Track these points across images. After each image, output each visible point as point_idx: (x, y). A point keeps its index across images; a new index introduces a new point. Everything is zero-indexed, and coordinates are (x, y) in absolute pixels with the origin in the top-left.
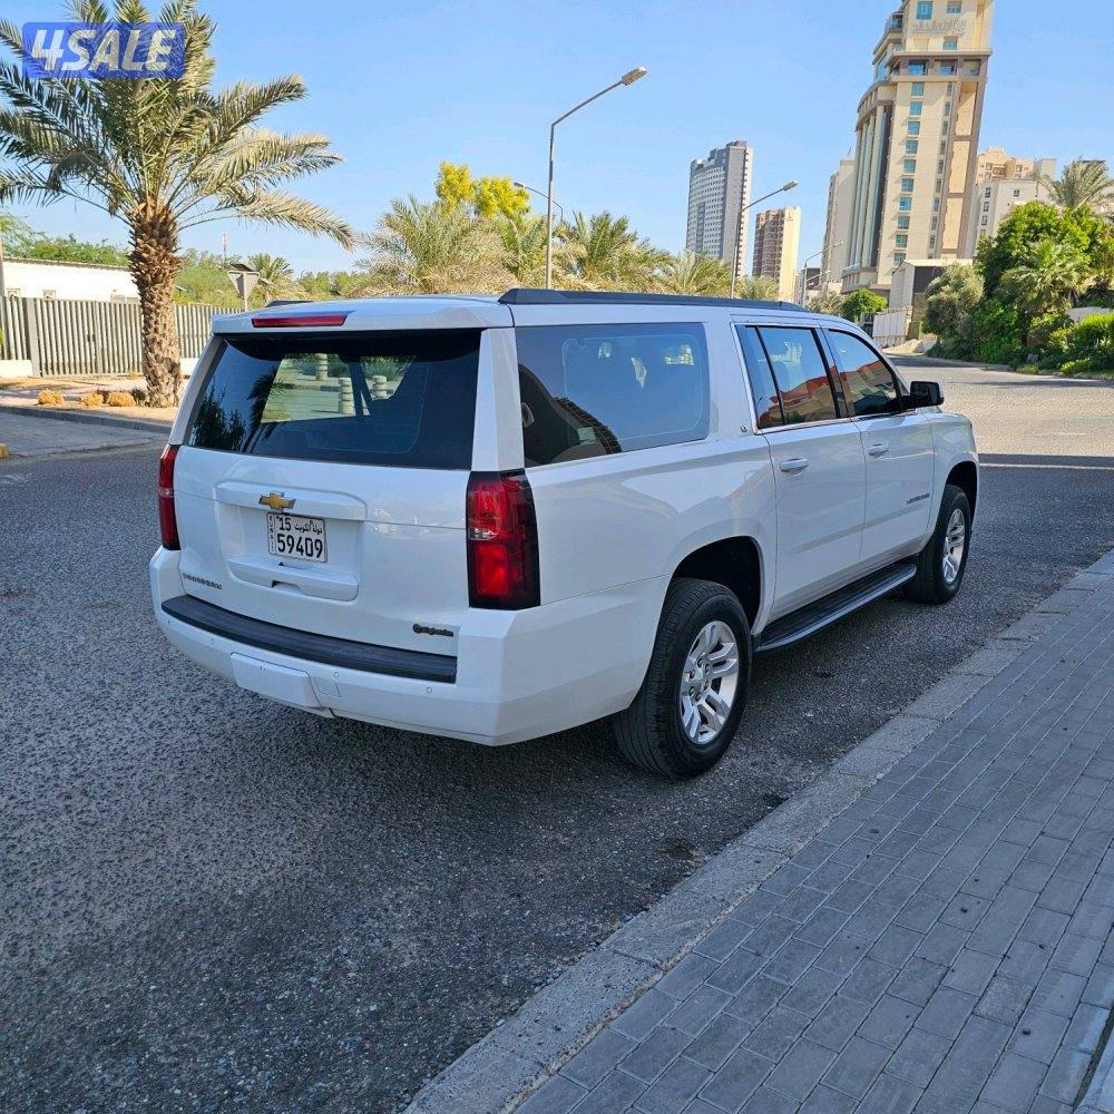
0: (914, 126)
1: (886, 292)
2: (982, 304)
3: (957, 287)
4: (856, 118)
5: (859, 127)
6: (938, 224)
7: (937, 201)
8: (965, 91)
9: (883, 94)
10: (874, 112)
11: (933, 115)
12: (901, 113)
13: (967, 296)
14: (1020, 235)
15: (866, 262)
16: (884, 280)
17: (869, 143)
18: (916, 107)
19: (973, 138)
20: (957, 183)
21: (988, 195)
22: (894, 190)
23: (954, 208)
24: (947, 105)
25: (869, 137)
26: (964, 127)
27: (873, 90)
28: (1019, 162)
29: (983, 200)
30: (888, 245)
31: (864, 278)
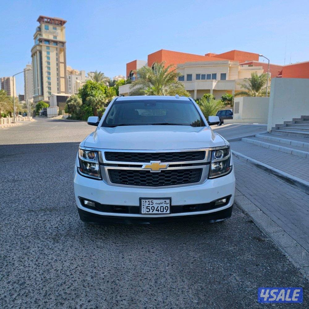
0: (48, 58)
1: (48, 102)
2: (82, 105)
3: (75, 101)
5: (32, 56)
6: (59, 84)
7: (58, 78)
8: (61, 50)
9: (38, 48)
10: (36, 52)
11: (53, 55)
12: (44, 54)
13: (78, 103)
15: (40, 94)
16: (46, 99)
17: (36, 61)
18: (48, 53)
19: (65, 63)
20: (62, 74)
21: (70, 78)
22: (45, 75)
23: (62, 81)
24: (57, 54)
25: (36, 59)
26: (62, 60)
27: (35, 47)
28: (75, 71)
29: (69, 79)
30: (46, 90)
31: (40, 98)
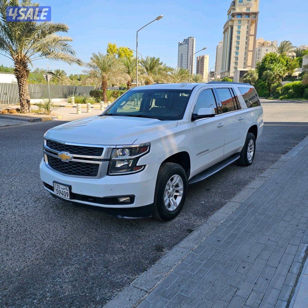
0: (239, 32)
1: (232, 78)
2: (257, 80)
3: (251, 76)
4: (223, 30)
5: (224, 33)
6: (246, 59)
7: (245, 53)
8: (252, 22)
9: (230, 23)
10: (228, 28)
11: (244, 29)
12: (235, 28)
13: (254, 79)
14: (268, 61)
15: (227, 70)
16: (232, 74)
17: (227, 37)
18: (239, 27)
19: (255, 35)
20: (251, 48)
21: (259, 51)
22: (234, 49)
23: (250, 55)
24: (248, 26)
25: (227, 35)
26: (252, 32)
27: (228, 22)
28: (267, 42)
29: (258, 52)
30: (232, 65)
31: (226, 74)
